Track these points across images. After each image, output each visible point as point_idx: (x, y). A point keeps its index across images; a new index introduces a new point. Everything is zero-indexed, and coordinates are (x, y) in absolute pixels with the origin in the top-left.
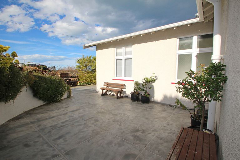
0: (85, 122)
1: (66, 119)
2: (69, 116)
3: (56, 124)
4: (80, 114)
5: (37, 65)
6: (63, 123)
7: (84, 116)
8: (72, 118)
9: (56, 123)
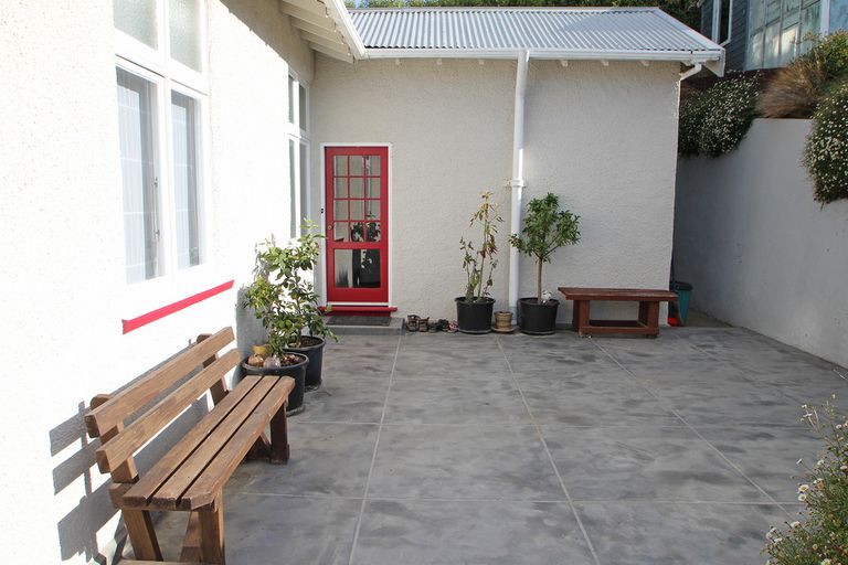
0: (677, 413)
1: (753, 444)
2: (737, 455)
3: (796, 441)
4: (678, 449)
6: (768, 436)
7: (666, 433)
8: (725, 443)
9: (796, 444)
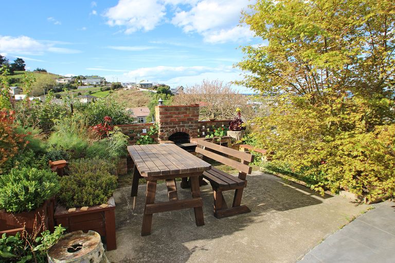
5: (154, 85)
